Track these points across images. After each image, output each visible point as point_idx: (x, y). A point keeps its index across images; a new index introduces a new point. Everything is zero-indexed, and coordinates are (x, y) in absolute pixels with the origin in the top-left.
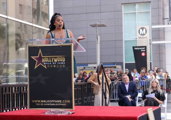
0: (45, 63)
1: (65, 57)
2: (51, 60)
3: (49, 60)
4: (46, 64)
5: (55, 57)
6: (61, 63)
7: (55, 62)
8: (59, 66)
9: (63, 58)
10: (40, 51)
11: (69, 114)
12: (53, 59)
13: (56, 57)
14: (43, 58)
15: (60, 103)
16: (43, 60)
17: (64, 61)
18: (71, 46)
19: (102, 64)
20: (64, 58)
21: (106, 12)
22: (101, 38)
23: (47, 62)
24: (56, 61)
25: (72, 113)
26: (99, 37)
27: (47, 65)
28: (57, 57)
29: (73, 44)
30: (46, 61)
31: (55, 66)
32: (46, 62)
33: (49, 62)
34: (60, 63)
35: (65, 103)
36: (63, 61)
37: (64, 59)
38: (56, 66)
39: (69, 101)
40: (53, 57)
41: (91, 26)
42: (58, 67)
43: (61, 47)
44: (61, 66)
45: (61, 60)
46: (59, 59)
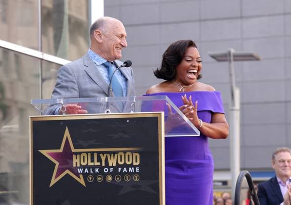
0: (80, 171)
1: (139, 153)
2: (99, 160)
3: (93, 161)
4: (83, 173)
5: (110, 153)
6: (128, 170)
7: (109, 168)
8: (123, 179)
9: (135, 155)
10: (67, 134)
12: (103, 159)
13: (114, 153)
14: (76, 153)
16: (76, 162)
17: (138, 163)
18: (157, 118)
19: (248, 172)
20: (138, 156)
21: (258, 16)
22: (242, 96)
23: (88, 167)
24: (112, 162)
26: (237, 93)
27: (85, 176)
28: (117, 152)
29: (163, 113)
30: (83, 164)
31: (110, 178)
32: (84, 167)
33: (94, 167)
34: (125, 170)
36: (135, 164)
38: (113, 179)
41: (213, 60)
42: (118, 180)
43: (128, 121)
44: (129, 177)
45: (129, 161)
46: (121, 156)
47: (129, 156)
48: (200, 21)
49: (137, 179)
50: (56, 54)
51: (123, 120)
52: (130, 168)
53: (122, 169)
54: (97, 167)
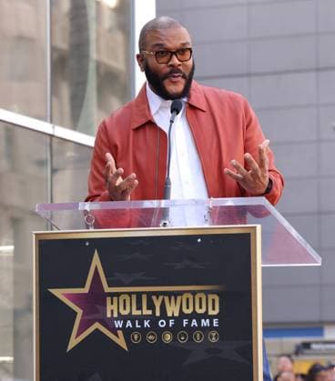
0: (119, 324)
1: (218, 295)
2: (151, 306)
3: (139, 308)
4: (124, 329)
5: (169, 294)
6: (199, 323)
7: (167, 319)
8: (191, 339)
9: (211, 297)
10: (96, 261)
12: (158, 304)
13: (176, 294)
14: (112, 295)
16: (111, 309)
17: (216, 312)
18: (249, 235)
20: (217, 299)
23: (130, 317)
24: (173, 310)
28: (181, 293)
29: (259, 227)
30: (123, 312)
31: (168, 337)
32: (124, 318)
33: (141, 319)
34: (194, 323)
36: (211, 312)
37: (213, 301)
38: (174, 339)
40: (157, 294)
42: (182, 340)
43: (199, 240)
44: (201, 336)
45: (201, 307)
46: (188, 300)
47: (200, 299)
48: (318, 70)
49: (214, 338)
50: (74, 127)
52: (203, 320)
53: (190, 322)
54: (147, 317)
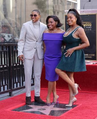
11: (94, 64)
15: (87, 56)
25: (96, 63)
35: (91, 56)
39: (94, 55)
51: (87, 15)
